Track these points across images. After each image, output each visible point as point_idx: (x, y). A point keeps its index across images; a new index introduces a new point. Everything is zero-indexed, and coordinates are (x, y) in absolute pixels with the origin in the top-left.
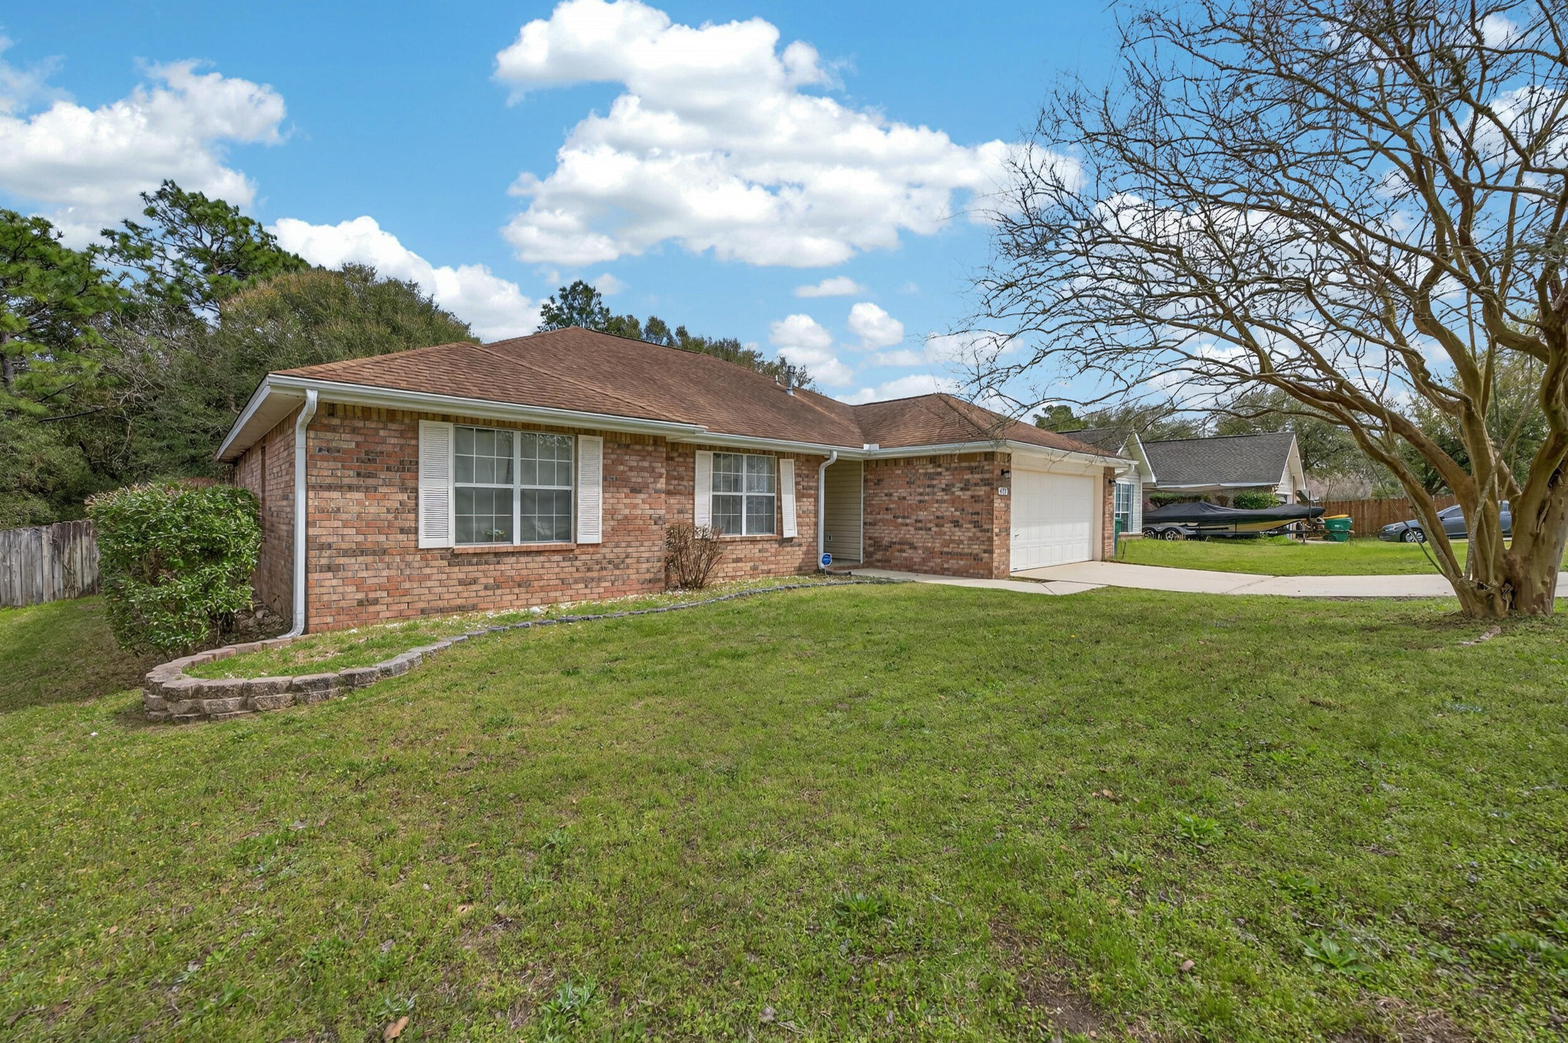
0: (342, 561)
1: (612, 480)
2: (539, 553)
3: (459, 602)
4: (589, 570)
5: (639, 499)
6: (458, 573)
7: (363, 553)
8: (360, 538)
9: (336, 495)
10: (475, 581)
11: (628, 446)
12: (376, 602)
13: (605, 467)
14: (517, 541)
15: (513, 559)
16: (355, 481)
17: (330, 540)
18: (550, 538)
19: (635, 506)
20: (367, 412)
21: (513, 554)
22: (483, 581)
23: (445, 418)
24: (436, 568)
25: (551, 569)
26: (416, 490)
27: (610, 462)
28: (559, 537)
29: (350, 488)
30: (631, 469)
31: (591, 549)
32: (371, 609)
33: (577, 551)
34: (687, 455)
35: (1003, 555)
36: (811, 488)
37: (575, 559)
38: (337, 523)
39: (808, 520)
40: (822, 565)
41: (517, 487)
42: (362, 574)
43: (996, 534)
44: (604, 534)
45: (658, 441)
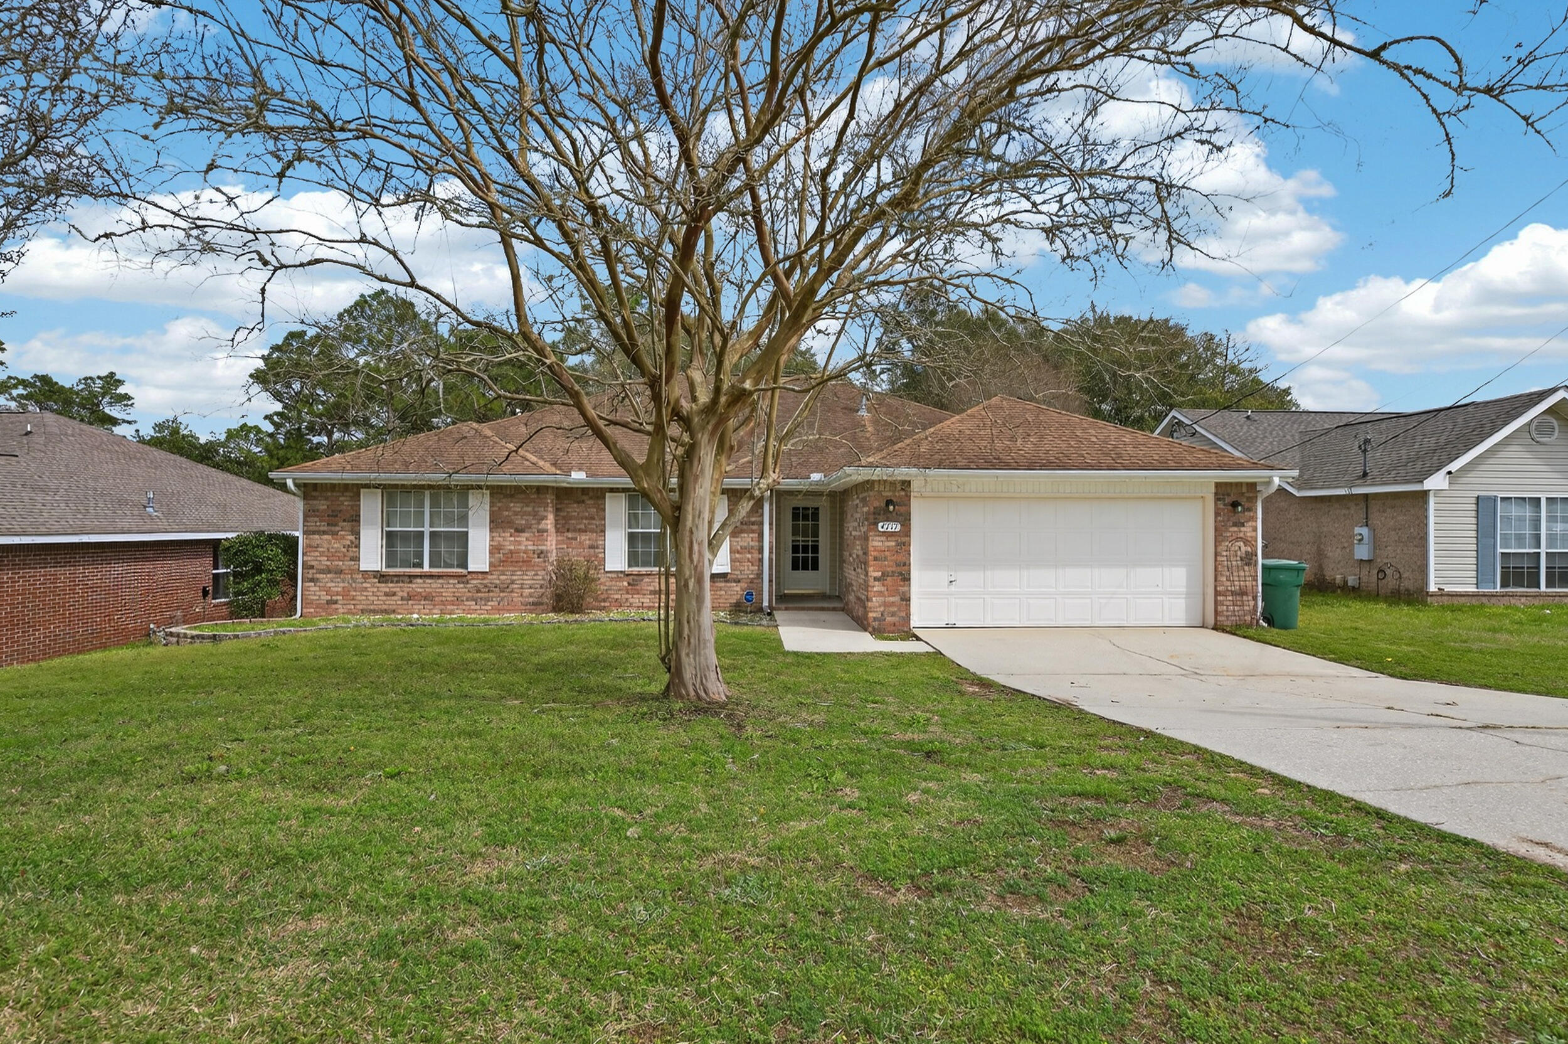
0: (318, 576)
1: (496, 523)
2: (439, 577)
3: (385, 607)
4: (478, 591)
5: (523, 537)
6: (385, 588)
7: (330, 572)
8: (328, 563)
9: (317, 537)
10: (394, 594)
11: (512, 496)
12: (336, 602)
13: (492, 514)
14: (426, 568)
15: (419, 581)
16: (325, 528)
17: (313, 563)
18: (452, 566)
19: (519, 543)
20: (333, 487)
21: (421, 577)
22: (401, 594)
23: (377, 487)
24: (371, 585)
25: (448, 589)
26: (358, 533)
27: (495, 509)
28: (458, 566)
29: (325, 533)
30: (516, 514)
31: (480, 576)
32: (334, 606)
33: (469, 577)
34: (598, 498)
35: (893, 604)
36: (753, 524)
37: (468, 583)
38: (317, 554)
39: (749, 556)
40: (766, 604)
41: (427, 529)
42: (329, 585)
43: (876, 579)
44: (491, 565)
45: (541, 490)
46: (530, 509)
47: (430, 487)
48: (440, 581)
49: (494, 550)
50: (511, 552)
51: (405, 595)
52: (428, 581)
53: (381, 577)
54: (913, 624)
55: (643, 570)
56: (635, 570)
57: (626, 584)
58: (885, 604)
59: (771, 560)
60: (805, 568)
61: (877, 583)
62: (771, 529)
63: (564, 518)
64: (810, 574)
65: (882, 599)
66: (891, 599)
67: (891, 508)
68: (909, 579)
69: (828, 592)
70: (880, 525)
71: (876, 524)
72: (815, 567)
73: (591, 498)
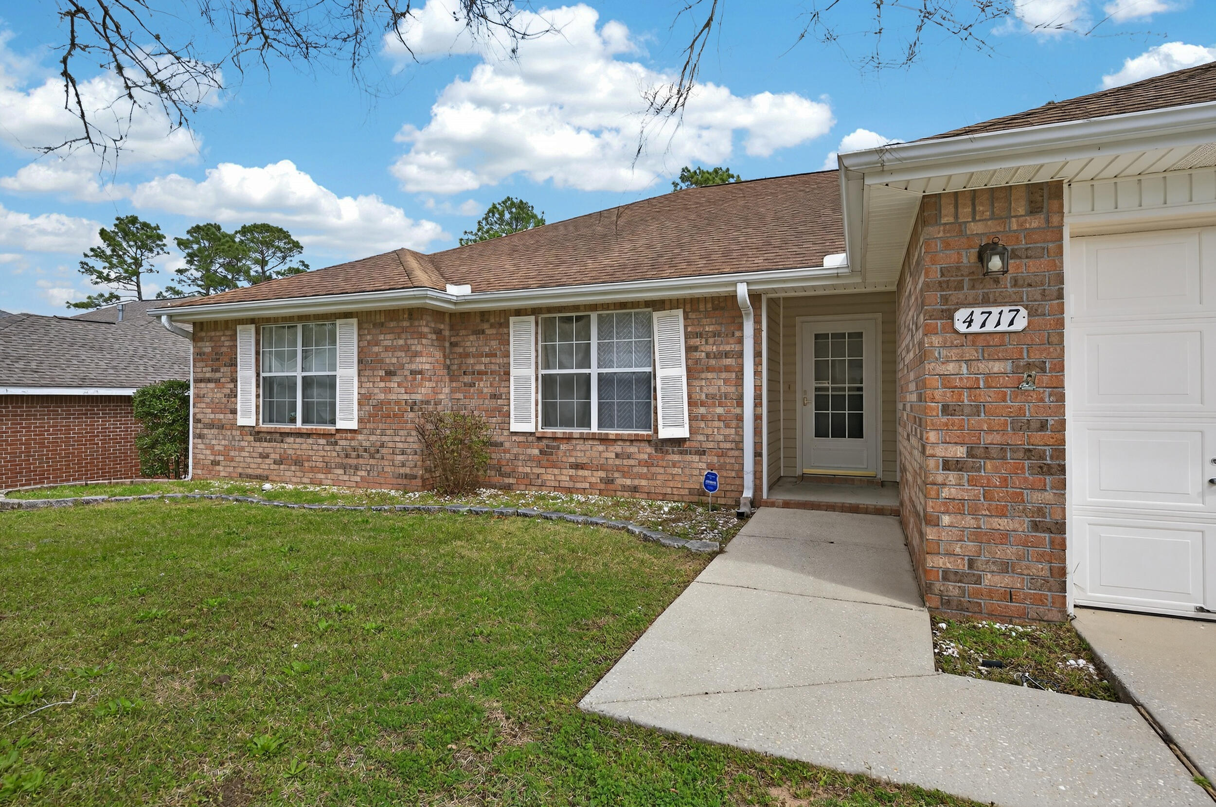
0: (206, 431)
1: (365, 363)
2: (311, 435)
3: (260, 472)
4: (347, 456)
5: (394, 382)
6: (259, 447)
7: (213, 427)
8: (213, 416)
9: (205, 385)
10: (268, 456)
11: (382, 324)
12: (218, 463)
13: (360, 350)
15: (292, 440)
16: (210, 375)
17: (201, 417)
19: (390, 390)
20: (216, 325)
21: (294, 434)
22: (273, 456)
23: (251, 320)
24: (248, 443)
25: (318, 452)
26: (236, 380)
27: (364, 344)
28: (326, 422)
29: (209, 380)
30: (386, 349)
31: (347, 435)
32: (217, 468)
33: (338, 436)
34: (501, 325)
35: (1004, 537)
36: (727, 355)
37: (336, 443)
38: (204, 405)
39: (720, 410)
40: (748, 493)
41: (299, 374)
42: (214, 442)
43: (947, 465)
44: (360, 421)
45: (414, 313)
46: (401, 342)
47: (302, 318)
48: (310, 441)
49: (363, 400)
50: (382, 403)
51: (278, 457)
52: (298, 440)
53: (257, 434)
54: (1073, 597)
55: (559, 431)
56: (549, 431)
57: (536, 452)
58: (978, 536)
59: (757, 418)
60: (838, 433)
61: (952, 477)
62: (757, 364)
63: (461, 355)
64: (846, 443)
65: (969, 521)
66: (1003, 523)
67: (996, 263)
68: (1062, 469)
69: (880, 476)
70: (961, 314)
71: (950, 316)
72: (857, 432)
73: (492, 326)
